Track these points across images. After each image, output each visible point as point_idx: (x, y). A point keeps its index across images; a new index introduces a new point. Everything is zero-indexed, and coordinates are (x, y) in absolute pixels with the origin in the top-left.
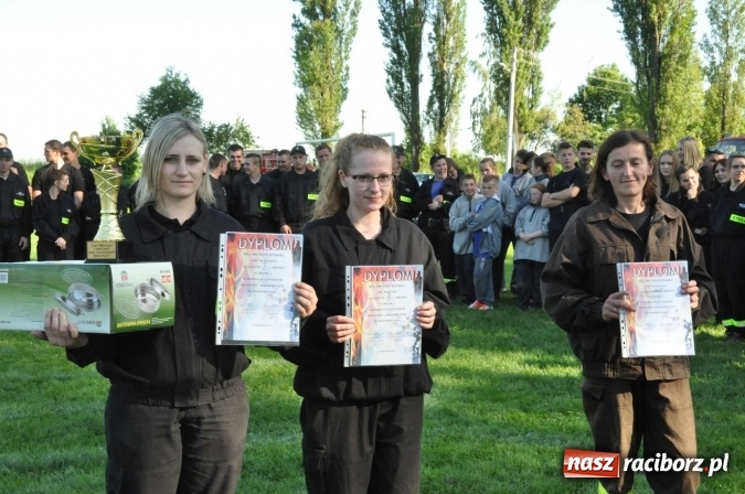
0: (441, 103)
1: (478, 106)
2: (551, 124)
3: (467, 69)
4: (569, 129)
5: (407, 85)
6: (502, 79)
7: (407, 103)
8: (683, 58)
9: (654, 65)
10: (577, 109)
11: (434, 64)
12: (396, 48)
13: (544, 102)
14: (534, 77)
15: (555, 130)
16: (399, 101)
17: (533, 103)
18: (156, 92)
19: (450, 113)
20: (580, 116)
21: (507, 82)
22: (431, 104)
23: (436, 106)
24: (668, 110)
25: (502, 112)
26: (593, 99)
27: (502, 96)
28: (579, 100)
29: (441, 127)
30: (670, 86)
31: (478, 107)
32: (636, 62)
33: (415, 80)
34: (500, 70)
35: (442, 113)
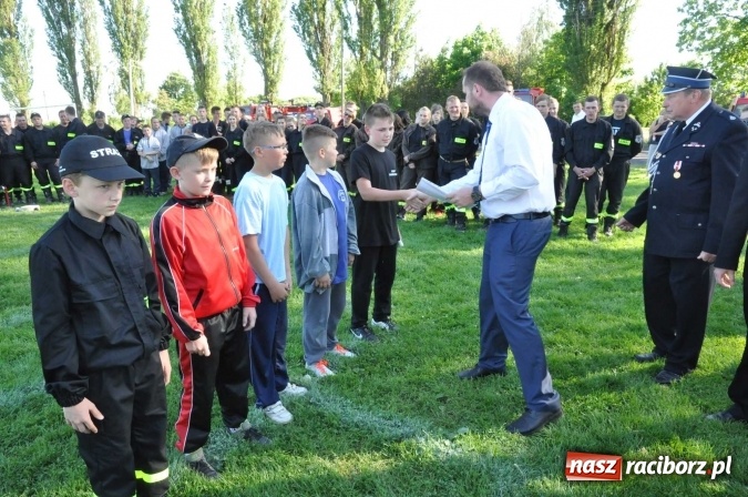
0: (91, 89)
2: (151, 99)
3: (102, 69)
4: (161, 102)
5: (70, 77)
6: (125, 77)
7: (72, 87)
8: (214, 68)
9: (201, 71)
10: (163, 91)
11: (84, 67)
12: (60, 57)
14: (141, 75)
15: (153, 102)
16: (66, 86)
17: (142, 88)
19: (97, 93)
20: (166, 95)
21: (127, 77)
22: (85, 88)
23: (88, 89)
24: (210, 92)
25: (126, 93)
26: (171, 88)
27: (125, 84)
28: (164, 87)
29: (92, 100)
30: (210, 80)
31: (111, 90)
32: (193, 69)
33: (74, 76)
34: (123, 70)
35: (93, 93)
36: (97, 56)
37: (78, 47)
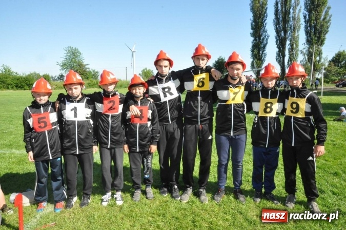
0: (291, 62)
1: (302, 63)
3: (299, 53)
4: (329, 69)
5: (282, 57)
6: (310, 55)
7: (281, 62)
10: (332, 63)
11: (289, 52)
12: (279, 48)
13: (322, 61)
14: (320, 54)
15: (325, 69)
16: (279, 62)
17: (319, 61)
18: (216, 62)
20: (333, 65)
21: (312, 55)
22: (288, 63)
25: (309, 65)
26: (337, 61)
27: (310, 59)
28: (332, 61)
33: (284, 56)
34: (310, 52)
36: (297, 46)
37: (288, 42)
